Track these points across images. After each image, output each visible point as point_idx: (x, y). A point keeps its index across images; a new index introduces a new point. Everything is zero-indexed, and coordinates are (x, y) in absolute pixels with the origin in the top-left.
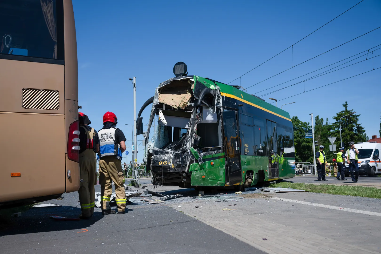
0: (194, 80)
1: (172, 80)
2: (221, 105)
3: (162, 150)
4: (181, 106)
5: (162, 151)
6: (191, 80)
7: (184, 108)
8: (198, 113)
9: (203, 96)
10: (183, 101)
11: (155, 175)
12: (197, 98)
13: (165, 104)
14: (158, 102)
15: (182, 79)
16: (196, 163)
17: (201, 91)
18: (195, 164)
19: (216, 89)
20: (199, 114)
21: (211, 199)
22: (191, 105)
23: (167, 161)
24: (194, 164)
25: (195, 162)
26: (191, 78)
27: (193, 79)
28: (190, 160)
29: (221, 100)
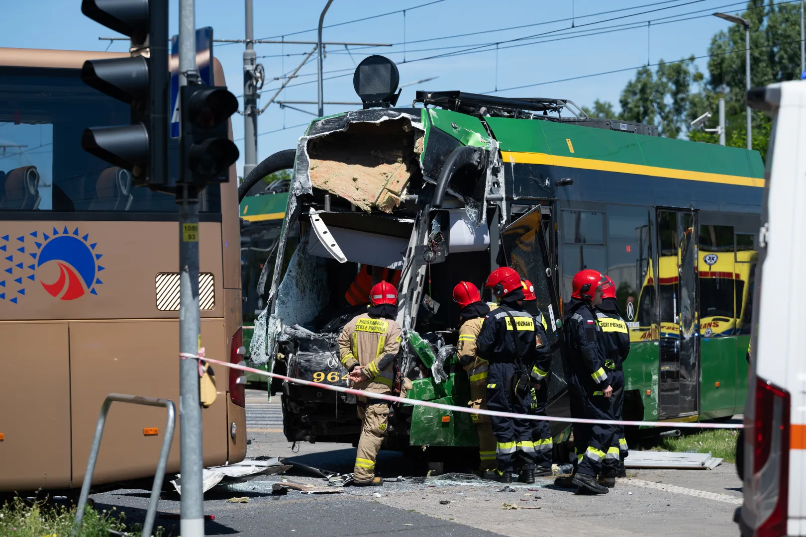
0: (424, 127)
1: (354, 122)
2: (502, 193)
3: (323, 335)
4: (381, 202)
5: (324, 340)
6: (414, 124)
7: (390, 210)
8: (434, 232)
9: (448, 176)
10: (388, 187)
11: (297, 411)
12: (432, 182)
13: (330, 194)
14: (307, 186)
15: (385, 122)
16: (424, 378)
17: (442, 158)
18: (421, 381)
19: (488, 152)
20: (438, 234)
21: (469, 484)
22: (412, 201)
23: (337, 369)
24: (419, 381)
25: (421, 375)
26: (414, 120)
27: (420, 121)
28: (407, 370)
29: (501, 177)
